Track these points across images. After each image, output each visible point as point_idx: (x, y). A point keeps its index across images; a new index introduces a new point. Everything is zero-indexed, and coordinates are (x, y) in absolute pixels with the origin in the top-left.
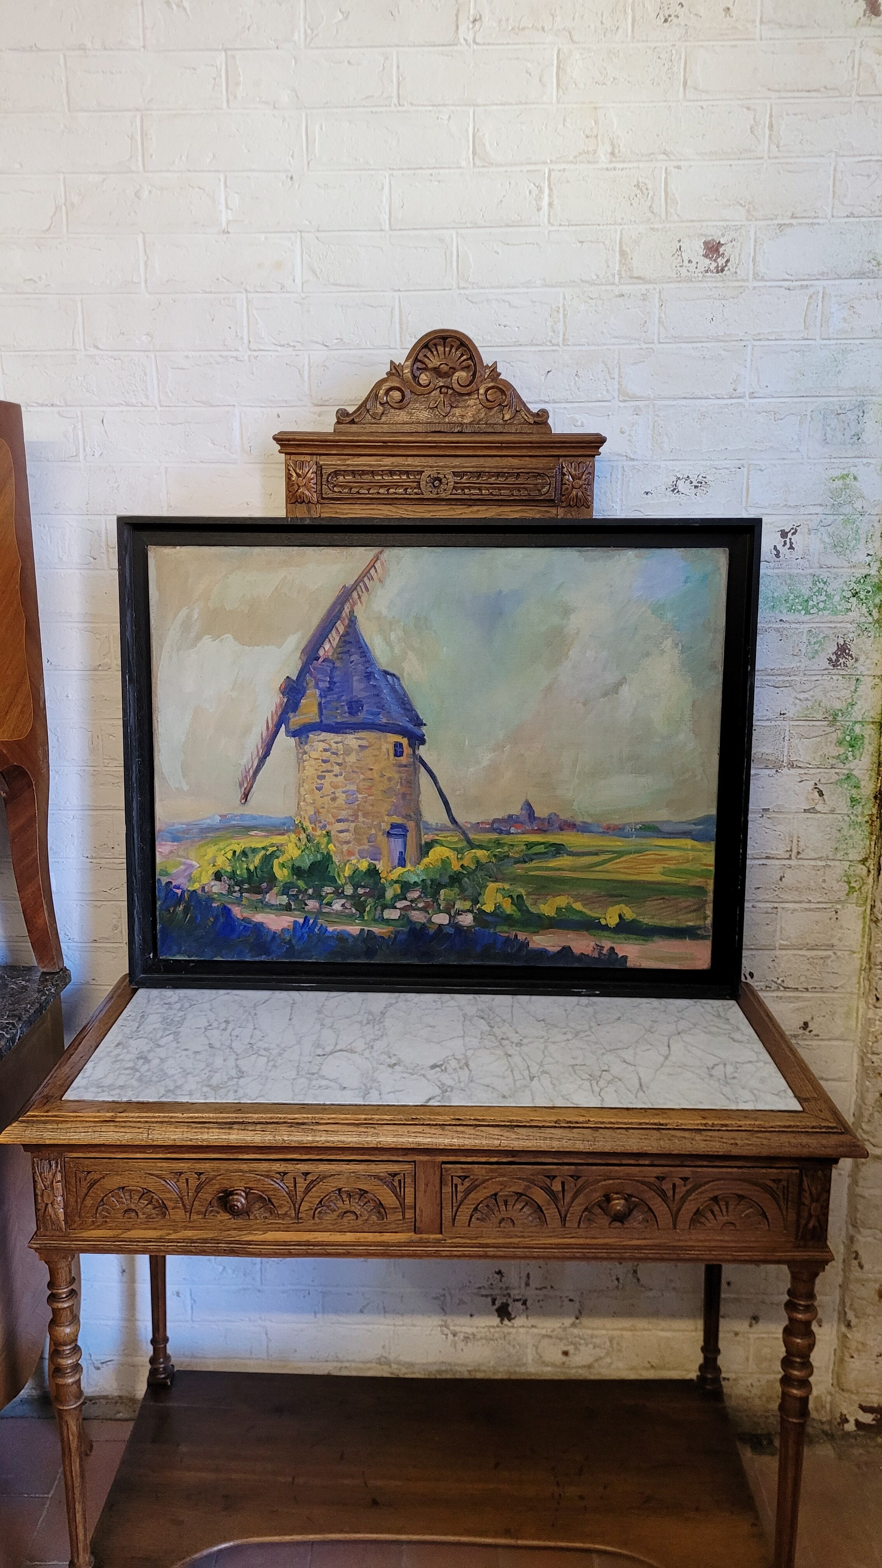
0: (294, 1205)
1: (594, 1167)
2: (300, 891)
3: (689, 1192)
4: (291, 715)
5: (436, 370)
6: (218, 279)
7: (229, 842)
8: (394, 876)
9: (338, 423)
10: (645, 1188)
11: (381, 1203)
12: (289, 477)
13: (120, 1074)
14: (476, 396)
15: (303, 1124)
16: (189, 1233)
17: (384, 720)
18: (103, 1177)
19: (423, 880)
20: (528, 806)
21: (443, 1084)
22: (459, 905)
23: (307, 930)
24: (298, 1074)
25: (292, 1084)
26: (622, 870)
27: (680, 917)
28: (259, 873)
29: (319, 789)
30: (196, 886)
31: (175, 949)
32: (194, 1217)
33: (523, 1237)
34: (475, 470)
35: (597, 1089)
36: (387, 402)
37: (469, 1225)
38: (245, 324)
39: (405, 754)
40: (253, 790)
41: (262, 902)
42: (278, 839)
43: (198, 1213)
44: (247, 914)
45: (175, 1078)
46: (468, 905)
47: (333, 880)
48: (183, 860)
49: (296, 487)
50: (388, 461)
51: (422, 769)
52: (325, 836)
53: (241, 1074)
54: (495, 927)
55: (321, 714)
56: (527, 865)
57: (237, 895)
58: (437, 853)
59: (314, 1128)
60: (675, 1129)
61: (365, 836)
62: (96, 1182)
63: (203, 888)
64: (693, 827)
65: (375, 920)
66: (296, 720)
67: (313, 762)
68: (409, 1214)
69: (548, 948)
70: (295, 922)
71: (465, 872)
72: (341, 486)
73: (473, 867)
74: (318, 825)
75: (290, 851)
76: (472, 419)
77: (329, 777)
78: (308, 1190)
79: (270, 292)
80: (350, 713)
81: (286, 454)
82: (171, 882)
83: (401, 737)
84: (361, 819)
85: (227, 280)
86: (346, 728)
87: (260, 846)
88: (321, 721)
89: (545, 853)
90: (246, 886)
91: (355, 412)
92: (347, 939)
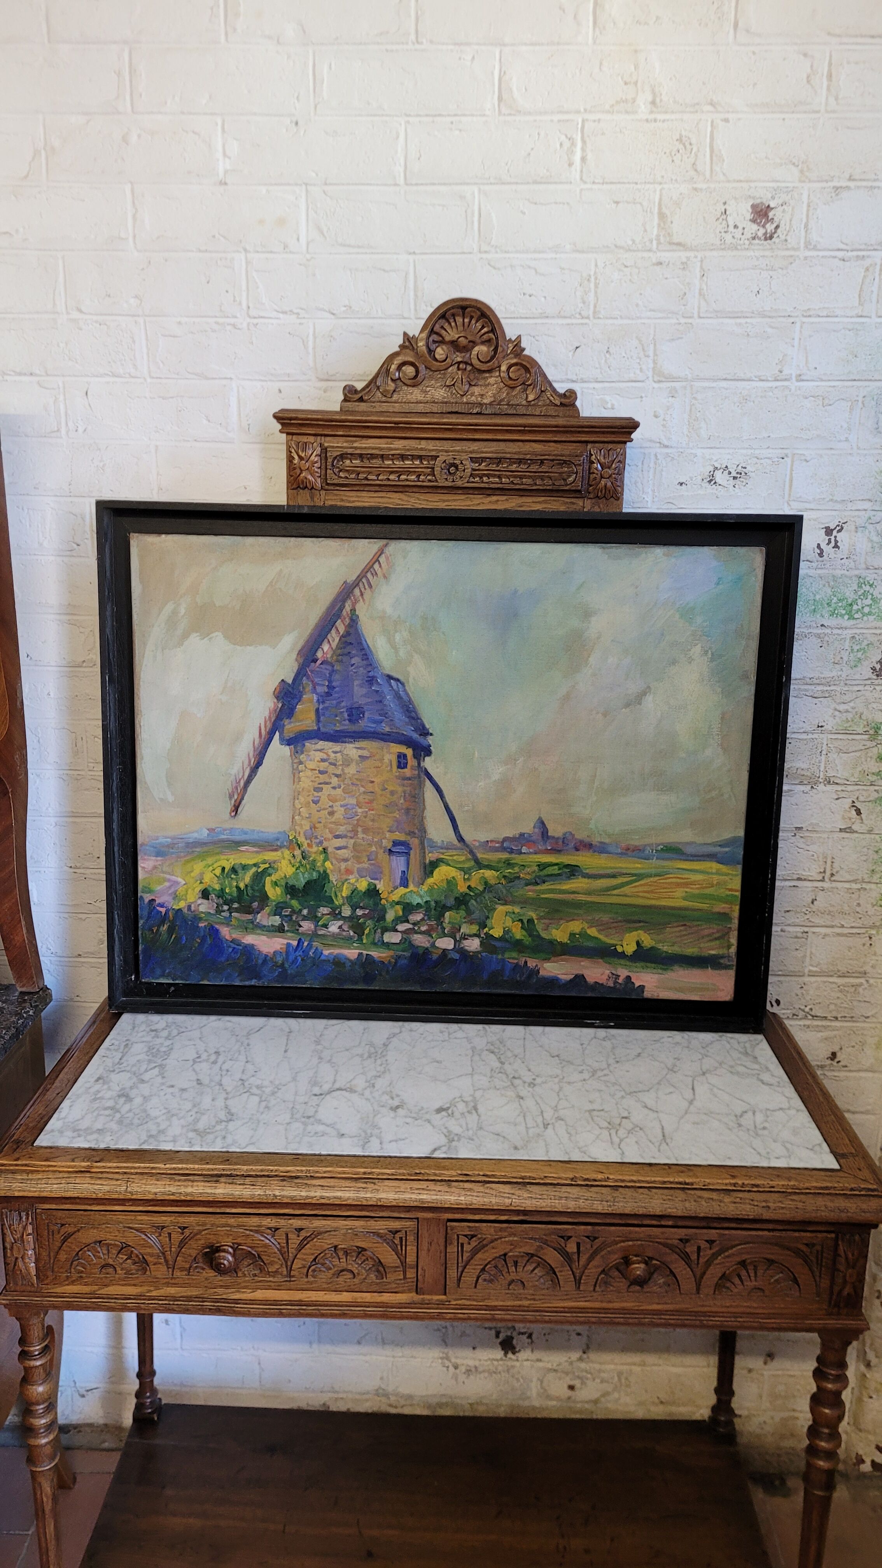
0: (286, 1262)
1: (613, 1228)
2: (293, 912)
3: (715, 1256)
4: (286, 722)
5: (454, 345)
6: (214, 236)
7: (218, 857)
8: (395, 897)
9: (345, 400)
10: (668, 1251)
11: (380, 1261)
12: (290, 459)
13: (99, 1115)
14: (497, 374)
15: (297, 1177)
16: (172, 1291)
17: (387, 729)
18: (78, 1231)
19: (427, 902)
20: (542, 823)
21: (449, 1132)
22: (465, 929)
23: (301, 953)
24: (292, 1118)
25: (286, 1130)
26: (641, 894)
27: (702, 945)
28: (250, 892)
29: (315, 802)
30: (182, 905)
31: (158, 971)
32: (177, 1273)
33: (534, 1300)
34: (495, 455)
35: (616, 1140)
36: (399, 379)
37: (475, 1287)
38: (244, 287)
39: (409, 766)
40: (243, 802)
41: (252, 923)
42: (270, 856)
43: (182, 1269)
44: (236, 935)
45: (158, 1120)
46: (474, 929)
47: (330, 900)
48: (168, 876)
49: (298, 471)
50: (399, 444)
51: (428, 782)
52: (321, 853)
53: (231, 1116)
54: (503, 954)
55: (318, 721)
56: (538, 888)
57: (226, 914)
58: (442, 873)
59: (309, 1182)
60: (702, 1189)
61: (365, 854)
62: (70, 1235)
63: (189, 907)
64: (718, 849)
65: (374, 944)
66: (291, 727)
67: (309, 773)
68: (411, 1274)
69: (559, 976)
70: (288, 945)
71: (472, 894)
72: (347, 471)
73: (481, 888)
74: (314, 841)
75: (284, 869)
76: (492, 399)
77: (327, 790)
78: (301, 1247)
79: (271, 252)
80: (350, 720)
81: (288, 434)
82: (153, 900)
83: (405, 747)
84: (360, 835)
85: (224, 237)
86: (345, 737)
87: (251, 862)
88: (319, 728)
89: (559, 875)
90: (236, 905)
91: (363, 389)
92: (344, 963)
